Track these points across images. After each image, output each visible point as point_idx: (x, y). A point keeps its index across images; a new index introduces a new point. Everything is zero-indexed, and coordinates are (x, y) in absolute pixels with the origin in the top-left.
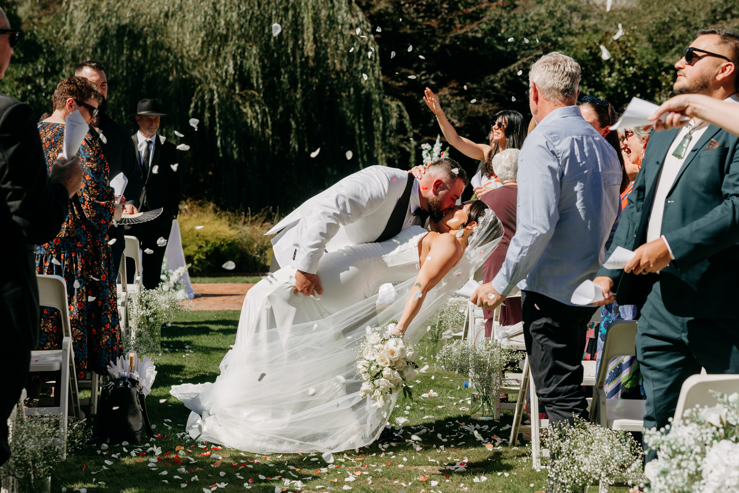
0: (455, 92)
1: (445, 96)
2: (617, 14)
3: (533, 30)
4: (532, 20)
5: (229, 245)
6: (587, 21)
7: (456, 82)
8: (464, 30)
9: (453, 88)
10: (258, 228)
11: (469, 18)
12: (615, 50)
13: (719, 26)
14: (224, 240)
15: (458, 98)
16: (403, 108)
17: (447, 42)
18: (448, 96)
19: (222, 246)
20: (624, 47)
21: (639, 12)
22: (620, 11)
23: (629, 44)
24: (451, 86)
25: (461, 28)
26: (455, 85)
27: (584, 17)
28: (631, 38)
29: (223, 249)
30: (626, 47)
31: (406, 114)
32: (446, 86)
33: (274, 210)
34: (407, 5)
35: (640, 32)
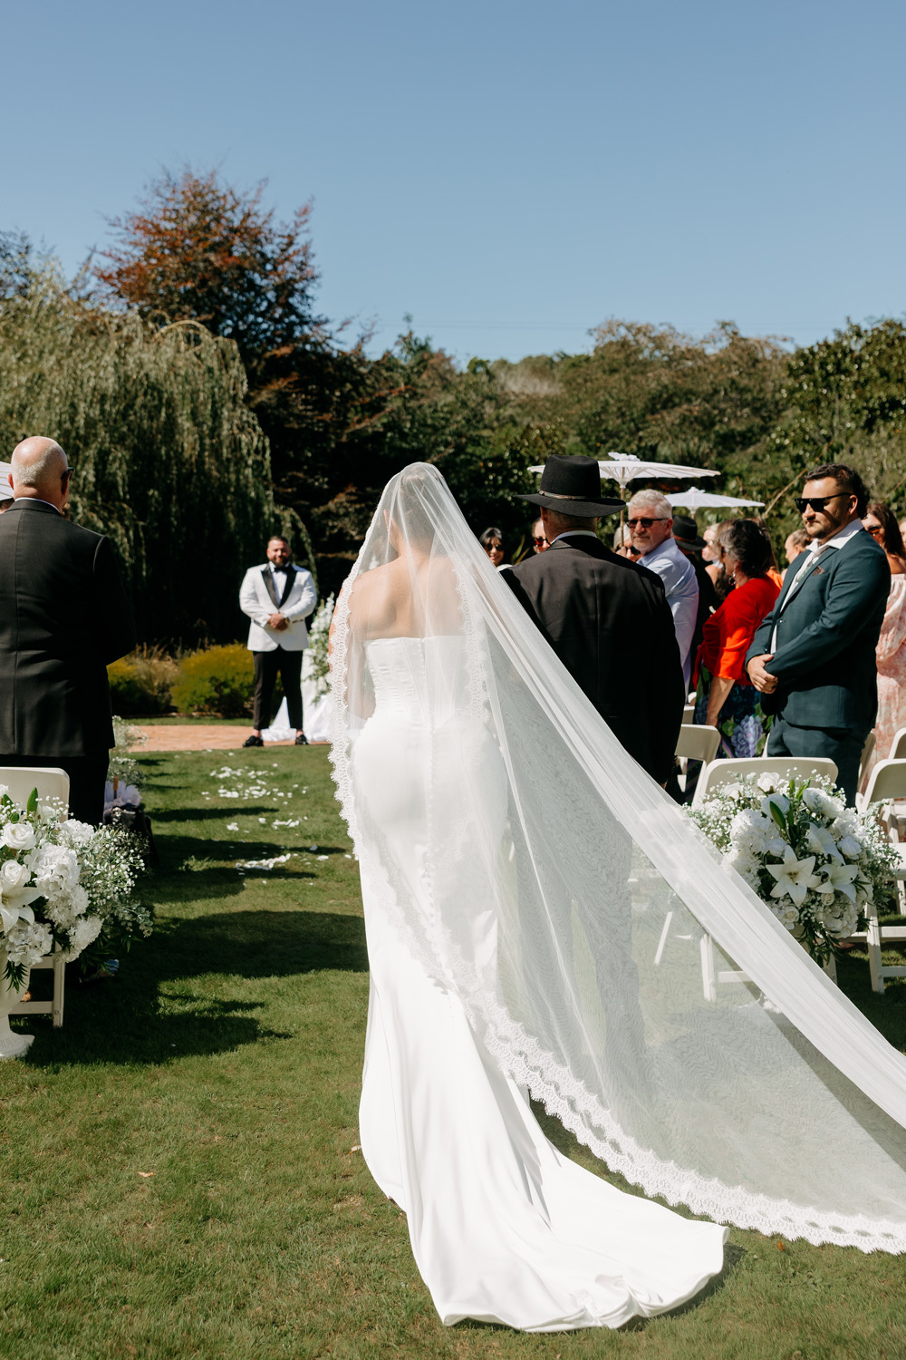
0: (353, 498)
1: (341, 503)
2: (540, 404)
3: (443, 422)
4: (442, 411)
5: (128, 683)
6: (501, 411)
7: (355, 486)
8: (363, 425)
9: (351, 494)
10: (155, 661)
11: (368, 411)
12: (541, 447)
13: (658, 416)
14: (122, 677)
15: (358, 506)
16: (297, 517)
17: (344, 439)
18: (345, 504)
19: (119, 684)
20: (550, 442)
21: (566, 400)
22: (543, 399)
23: (556, 439)
24: (349, 491)
25: (359, 421)
26: (353, 490)
27: (498, 407)
28: (558, 433)
29: (121, 688)
30: (553, 443)
31: (301, 525)
32: (342, 491)
33: (177, 642)
34: (294, 395)
35: (568, 424)
